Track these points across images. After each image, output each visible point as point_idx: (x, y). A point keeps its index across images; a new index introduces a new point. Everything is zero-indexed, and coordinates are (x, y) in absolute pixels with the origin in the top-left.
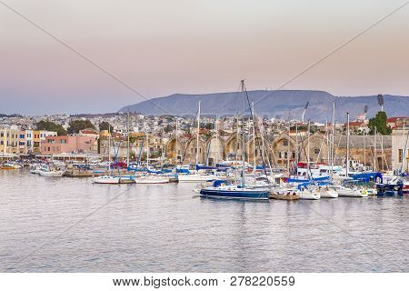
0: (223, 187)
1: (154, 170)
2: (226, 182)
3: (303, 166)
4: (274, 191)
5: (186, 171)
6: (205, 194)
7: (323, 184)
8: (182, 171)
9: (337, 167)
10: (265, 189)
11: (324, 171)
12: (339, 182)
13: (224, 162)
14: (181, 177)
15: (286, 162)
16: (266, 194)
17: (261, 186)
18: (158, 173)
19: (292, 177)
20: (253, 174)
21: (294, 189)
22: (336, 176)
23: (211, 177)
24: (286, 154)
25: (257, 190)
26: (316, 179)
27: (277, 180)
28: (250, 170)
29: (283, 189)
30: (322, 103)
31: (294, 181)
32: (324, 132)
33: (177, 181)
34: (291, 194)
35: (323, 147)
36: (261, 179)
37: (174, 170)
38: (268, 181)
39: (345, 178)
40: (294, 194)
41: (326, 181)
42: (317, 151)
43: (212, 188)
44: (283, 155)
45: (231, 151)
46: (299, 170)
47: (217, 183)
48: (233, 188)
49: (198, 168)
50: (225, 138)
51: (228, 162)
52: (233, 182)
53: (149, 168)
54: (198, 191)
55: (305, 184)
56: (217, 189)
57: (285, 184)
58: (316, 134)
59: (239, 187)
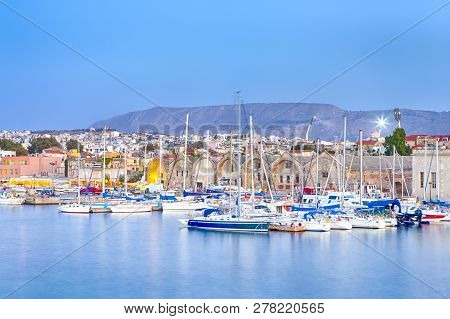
0: (214, 217)
1: (133, 197)
2: (218, 211)
3: (308, 191)
4: (275, 221)
5: (173, 198)
6: (193, 225)
7: (333, 213)
8: (166, 198)
9: (348, 193)
10: (264, 219)
11: (334, 198)
12: (352, 211)
13: (216, 187)
14: (166, 205)
15: (288, 187)
16: (265, 226)
17: (260, 216)
18: (138, 200)
19: (297, 205)
20: (250, 201)
21: (299, 219)
22: (348, 204)
23: (201, 205)
24: (288, 177)
25: (254, 220)
26: (325, 208)
27: (279, 208)
28: (247, 196)
29: (286, 219)
30: (329, 118)
31: (299, 209)
32: (333, 153)
33: (161, 210)
34: (296, 224)
35: (331, 169)
36: (260, 207)
37: (158, 197)
38: (268, 211)
39: (358, 206)
40: (300, 225)
41: (336, 209)
42: (325, 175)
43: (202, 218)
44: (285, 179)
45: (225, 174)
46: (305, 197)
47: (207, 212)
48: (226, 218)
49: (186, 194)
50: (219, 158)
51: (220, 187)
52: (227, 210)
53: (127, 194)
54: (185, 222)
55: (312, 212)
56: (208, 219)
57: (288, 213)
58: (323, 154)
59: (234, 217)
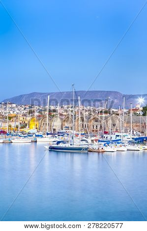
0: (61, 145)
1: (23, 135)
2: (63, 142)
3: (106, 133)
4: (91, 147)
5: (41, 136)
6: (52, 149)
7: (119, 143)
8: (38, 136)
9: (125, 134)
10: (86, 146)
11: (118, 136)
12: (127, 142)
14: (39, 139)
15: (97, 131)
16: (86, 149)
17: (83, 145)
18: (25, 137)
19: (101, 139)
20: (79, 137)
21: (102, 146)
22: (125, 139)
23: (54, 139)
24: (97, 126)
25: (81, 146)
26: (114, 141)
27: (92, 141)
28: (77, 135)
29: (96, 146)
30: (116, 98)
31: (101, 141)
32: (118, 115)
33: (36, 142)
34: (100, 148)
35: (117, 122)
36: (83, 140)
37: (34, 135)
38: (87, 142)
39: (130, 140)
40: (102, 149)
41: (119, 141)
42: (114, 125)
43: (56, 146)
44: (95, 127)
45: (66, 124)
46: (104, 135)
47: (58, 143)
48: (68, 145)
49: (48, 134)
50: (63, 117)
51: (64, 131)
52: (68, 142)
53: (20, 134)
54: (47, 147)
55: (108, 143)
56: (59, 146)
57: (97, 143)
58: (113, 115)
59: (71, 145)
